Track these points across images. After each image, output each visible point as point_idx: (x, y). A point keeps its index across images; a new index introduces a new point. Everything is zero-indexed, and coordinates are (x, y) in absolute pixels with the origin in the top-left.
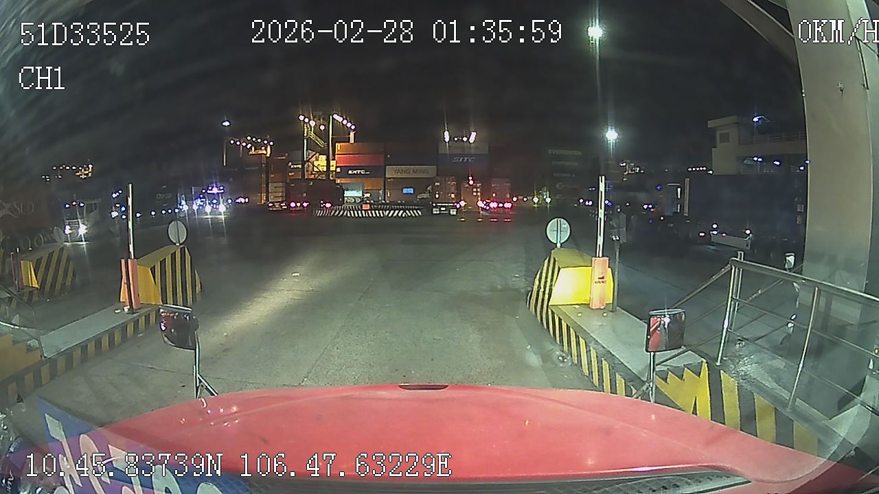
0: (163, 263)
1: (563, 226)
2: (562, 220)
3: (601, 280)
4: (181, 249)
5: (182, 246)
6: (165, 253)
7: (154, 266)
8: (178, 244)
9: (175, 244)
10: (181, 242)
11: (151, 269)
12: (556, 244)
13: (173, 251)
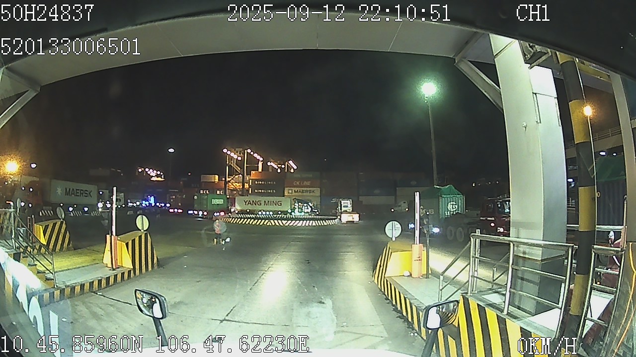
0: (133, 241)
1: (396, 226)
2: (396, 222)
3: (418, 259)
4: (145, 234)
5: (145, 232)
6: (135, 235)
7: (128, 243)
8: (142, 231)
9: (140, 230)
10: (145, 229)
11: (126, 244)
12: (392, 238)
13: (140, 235)
